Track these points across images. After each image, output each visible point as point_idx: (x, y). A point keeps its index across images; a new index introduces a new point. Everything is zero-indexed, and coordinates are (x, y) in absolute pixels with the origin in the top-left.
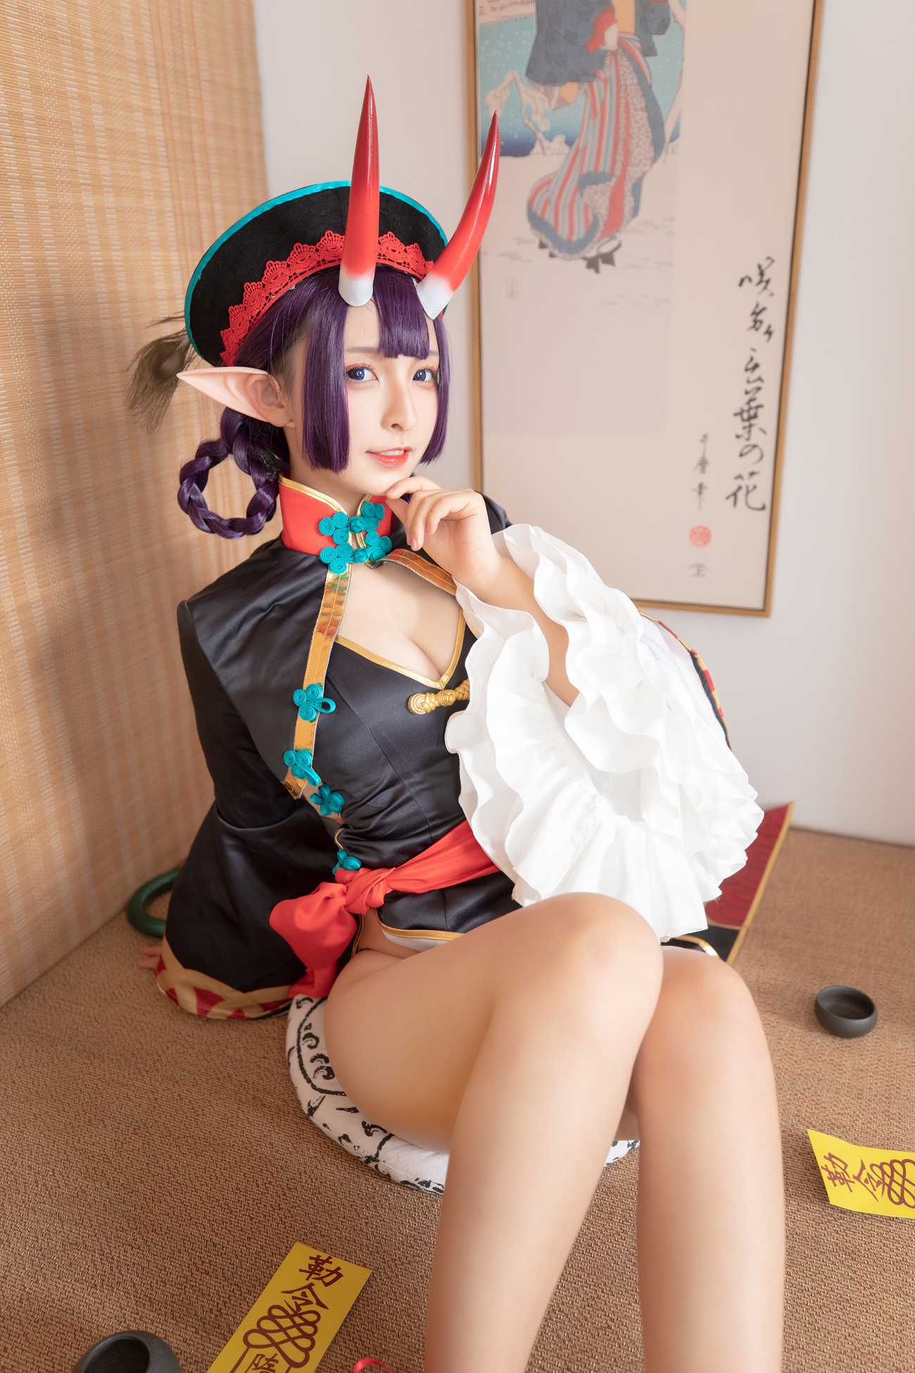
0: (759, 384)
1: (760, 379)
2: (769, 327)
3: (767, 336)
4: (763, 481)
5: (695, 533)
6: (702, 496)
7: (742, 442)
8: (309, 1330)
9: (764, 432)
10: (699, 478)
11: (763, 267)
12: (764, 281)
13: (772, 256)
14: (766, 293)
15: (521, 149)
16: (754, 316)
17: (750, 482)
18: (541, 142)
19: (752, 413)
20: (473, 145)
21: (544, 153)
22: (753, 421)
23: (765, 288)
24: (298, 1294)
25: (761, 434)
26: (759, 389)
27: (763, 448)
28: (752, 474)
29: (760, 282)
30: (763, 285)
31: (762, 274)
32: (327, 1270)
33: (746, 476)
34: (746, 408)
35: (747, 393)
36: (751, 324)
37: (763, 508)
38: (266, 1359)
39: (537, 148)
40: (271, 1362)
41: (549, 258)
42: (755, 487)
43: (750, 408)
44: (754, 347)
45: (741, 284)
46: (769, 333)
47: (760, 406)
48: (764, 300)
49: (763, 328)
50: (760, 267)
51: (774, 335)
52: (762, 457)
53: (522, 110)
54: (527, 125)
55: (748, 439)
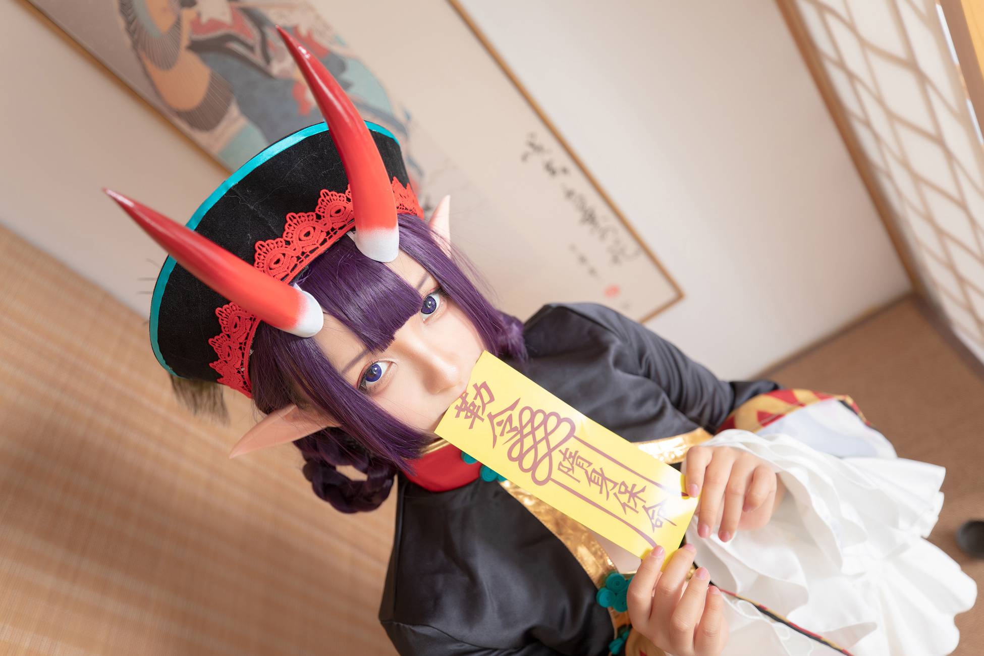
8: (539, 418)
24: (498, 430)
32: (475, 398)
38: (564, 460)
40: (568, 455)
55: (598, 228)
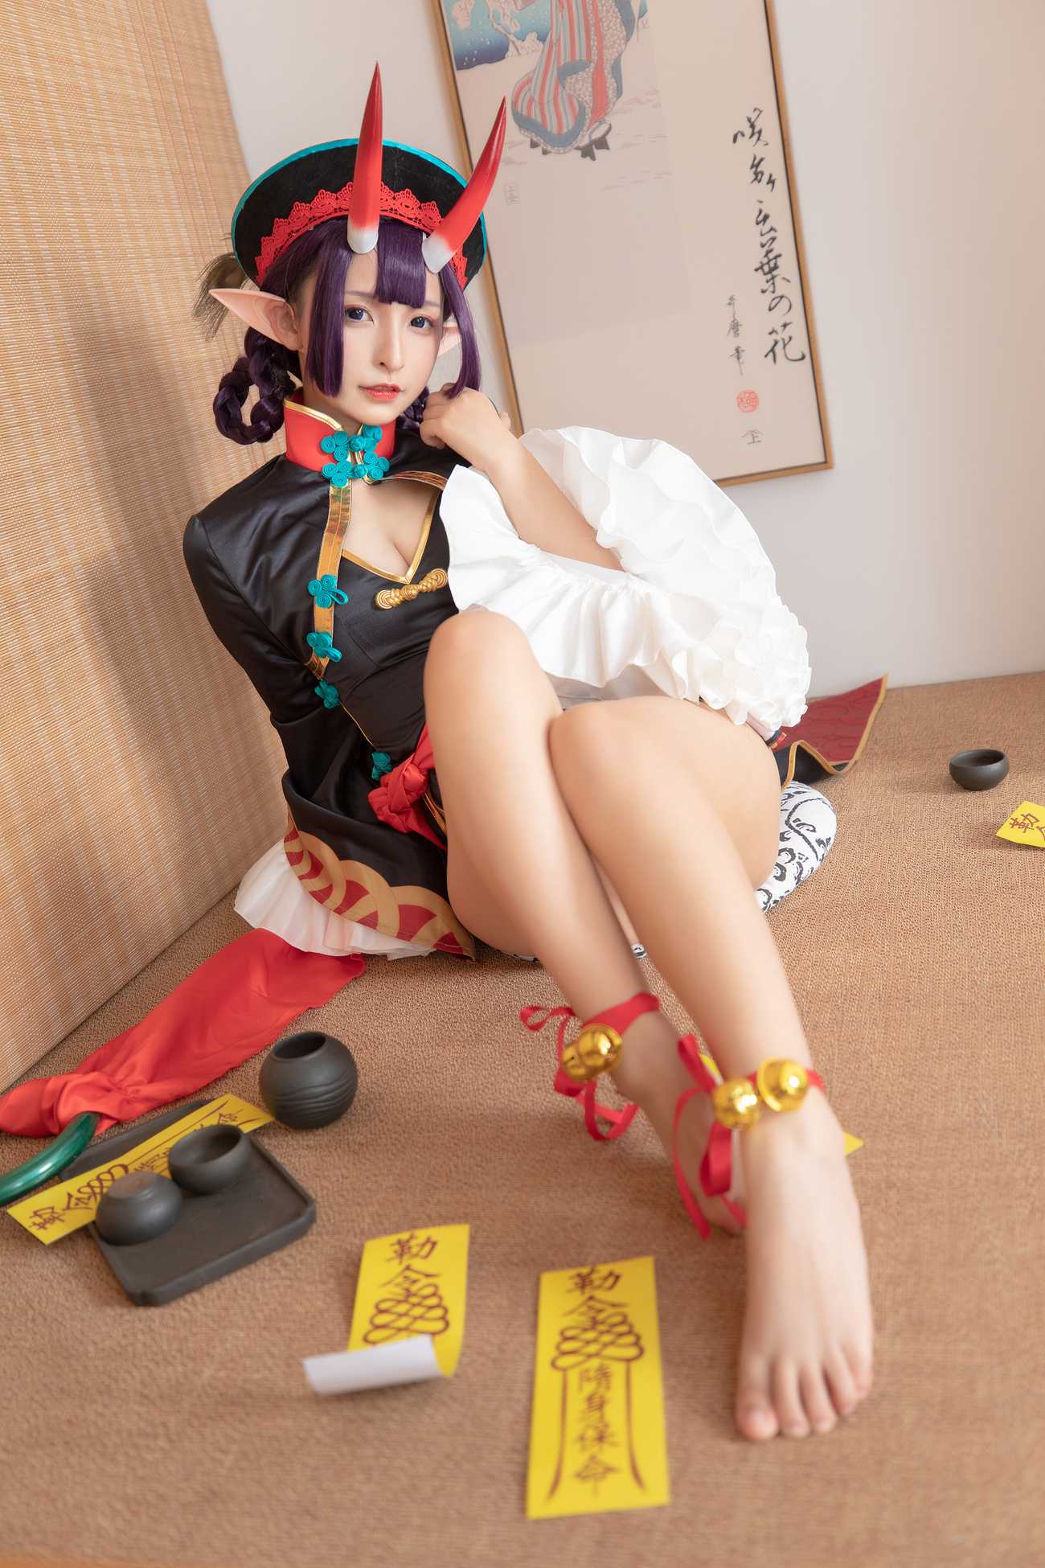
0: (772, 234)
1: (772, 229)
2: (771, 176)
3: (770, 185)
4: (798, 330)
5: (742, 399)
6: (741, 360)
7: (769, 296)
9: (788, 281)
10: (734, 342)
11: (753, 120)
12: (756, 133)
13: (758, 107)
14: (760, 143)
15: (495, 54)
16: (754, 169)
17: (785, 335)
18: (513, 42)
19: (772, 264)
20: (447, 60)
21: (519, 54)
22: (774, 273)
23: (759, 139)
25: (784, 282)
26: (773, 239)
27: (788, 296)
28: (785, 326)
29: (753, 134)
30: (756, 136)
31: (752, 126)
33: (779, 329)
34: (765, 261)
35: (763, 246)
36: (753, 177)
37: (803, 357)
39: (511, 48)
42: (790, 338)
43: (769, 261)
44: (761, 199)
45: (735, 140)
46: (771, 181)
47: (779, 256)
48: (760, 151)
49: (765, 178)
50: (749, 120)
51: (776, 183)
52: (790, 308)
53: (489, 16)
54: (497, 29)
55: (773, 292)
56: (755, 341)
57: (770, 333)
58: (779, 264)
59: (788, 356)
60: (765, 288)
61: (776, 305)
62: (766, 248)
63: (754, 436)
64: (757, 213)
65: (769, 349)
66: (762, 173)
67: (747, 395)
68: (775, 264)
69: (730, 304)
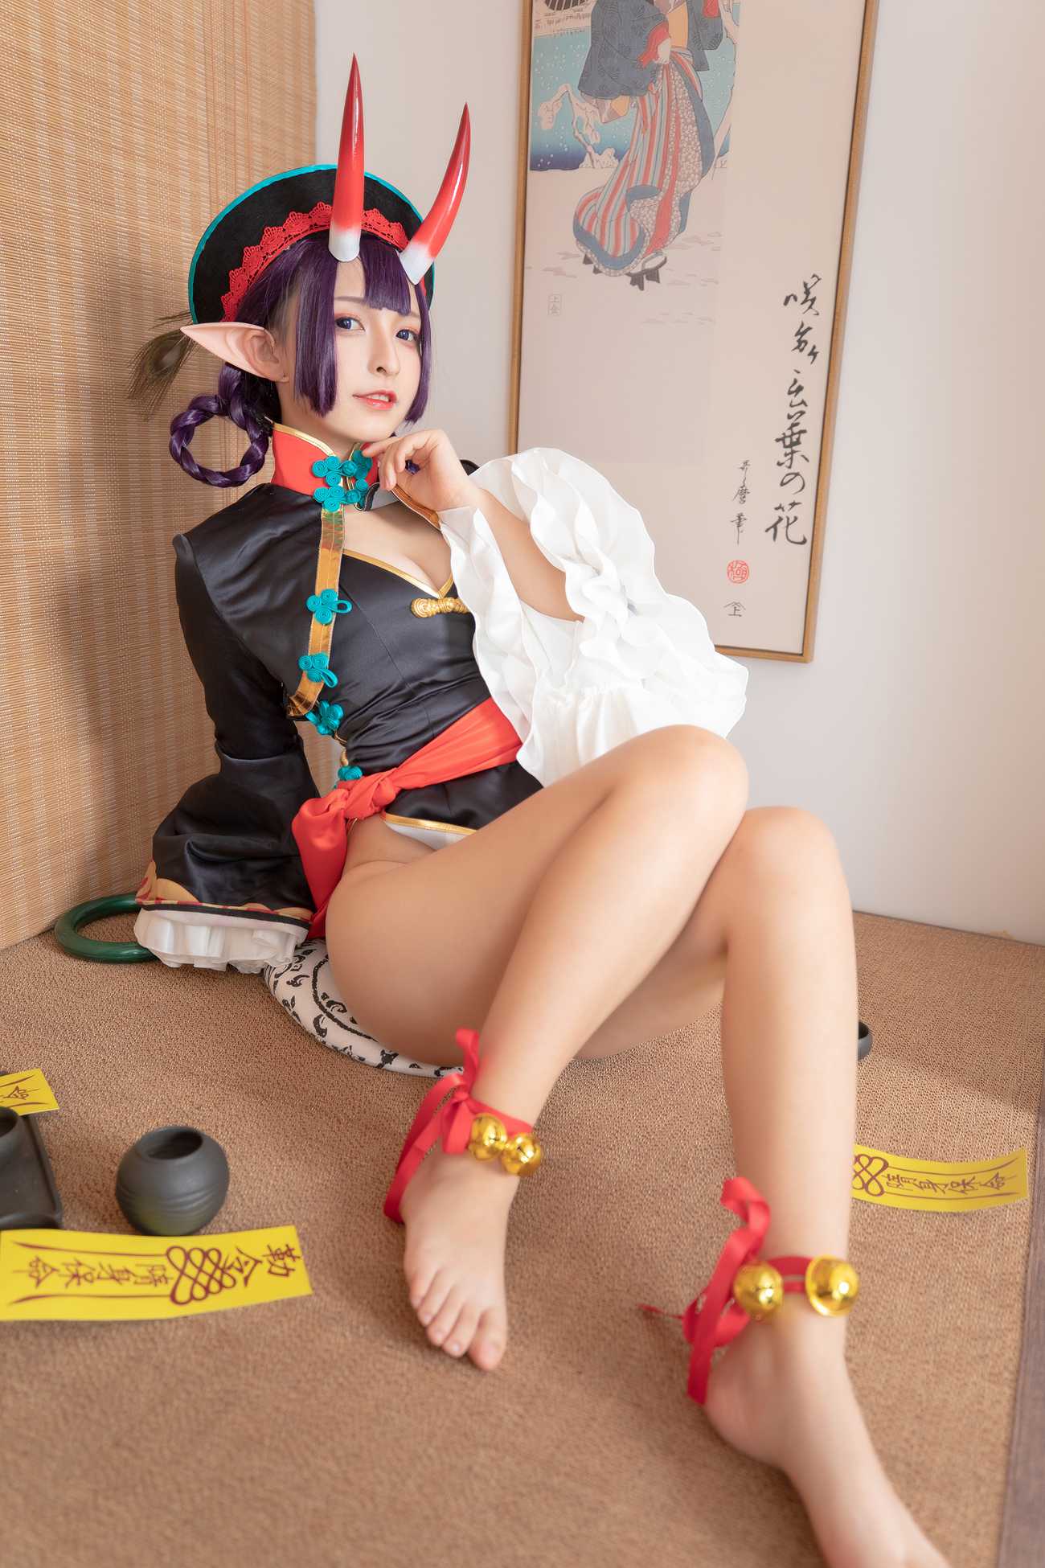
0: (802, 408)
1: (803, 402)
2: (814, 347)
3: (812, 357)
4: (805, 513)
5: (732, 568)
6: (740, 528)
7: (784, 470)
9: (807, 459)
10: (738, 508)
11: (809, 286)
12: (809, 300)
13: (817, 275)
14: (812, 311)
15: (569, 161)
16: (799, 337)
17: (792, 514)
18: (590, 154)
19: (795, 438)
20: (523, 158)
21: (594, 167)
22: (794, 448)
23: (810, 307)
25: (803, 461)
26: (802, 413)
27: (806, 476)
28: (793, 504)
29: (806, 301)
30: (809, 303)
31: (807, 292)
33: (787, 506)
34: (788, 433)
35: (790, 417)
36: (797, 344)
37: (804, 542)
39: (587, 157)
41: (594, 275)
42: (796, 519)
43: (793, 434)
44: (798, 369)
45: (786, 303)
46: (813, 354)
47: (804, 432)
48: (809, 320)
49: (808, 349)
50: (805, 285)
51: (818, 356)
52: (803, 488)
53: (572, 123)
54: (577, 137)
55: (790, 467)
56: (760, 513)
57: (777, 509)
58: (801, 440)
59: (790, 538)
60: (781, 462)
61: (789, 481)
62: (792, 421)
63: (736, 609)
64: (792, 382)
65: (771, 525)
66: (806, 342)
67: (739, 565)
68: (798, 439)
69: (743, 468)
